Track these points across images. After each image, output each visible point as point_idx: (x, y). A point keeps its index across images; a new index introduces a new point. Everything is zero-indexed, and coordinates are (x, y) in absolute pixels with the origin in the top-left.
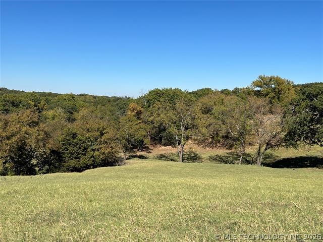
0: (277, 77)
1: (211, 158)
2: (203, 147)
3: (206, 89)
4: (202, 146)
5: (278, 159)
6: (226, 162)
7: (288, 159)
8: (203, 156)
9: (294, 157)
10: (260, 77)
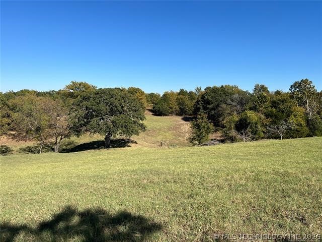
0: (85, 83)
1: (21, 149)
2: (16, 141)
3: (24, 90)
4: (16, 139)
5: (77, 145)
6: (33, 152)
7: (84, 144)
8: (14, 149)
9: (89, 142)
10: (72, 82)
